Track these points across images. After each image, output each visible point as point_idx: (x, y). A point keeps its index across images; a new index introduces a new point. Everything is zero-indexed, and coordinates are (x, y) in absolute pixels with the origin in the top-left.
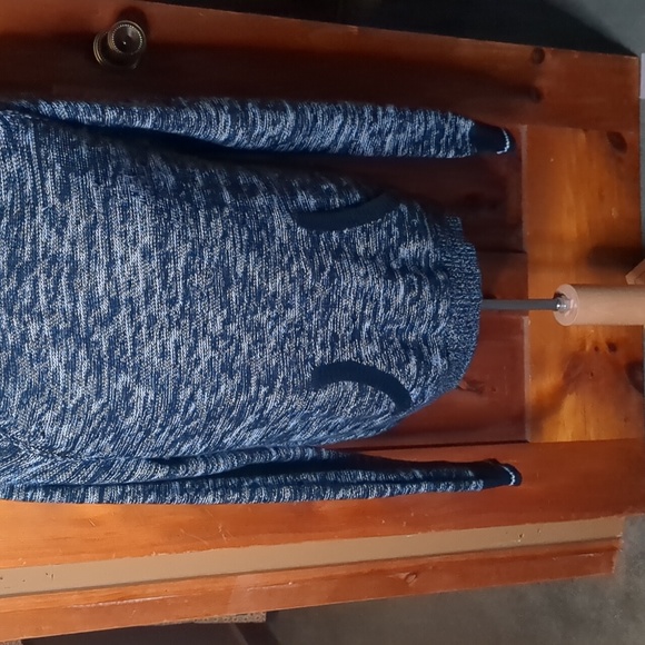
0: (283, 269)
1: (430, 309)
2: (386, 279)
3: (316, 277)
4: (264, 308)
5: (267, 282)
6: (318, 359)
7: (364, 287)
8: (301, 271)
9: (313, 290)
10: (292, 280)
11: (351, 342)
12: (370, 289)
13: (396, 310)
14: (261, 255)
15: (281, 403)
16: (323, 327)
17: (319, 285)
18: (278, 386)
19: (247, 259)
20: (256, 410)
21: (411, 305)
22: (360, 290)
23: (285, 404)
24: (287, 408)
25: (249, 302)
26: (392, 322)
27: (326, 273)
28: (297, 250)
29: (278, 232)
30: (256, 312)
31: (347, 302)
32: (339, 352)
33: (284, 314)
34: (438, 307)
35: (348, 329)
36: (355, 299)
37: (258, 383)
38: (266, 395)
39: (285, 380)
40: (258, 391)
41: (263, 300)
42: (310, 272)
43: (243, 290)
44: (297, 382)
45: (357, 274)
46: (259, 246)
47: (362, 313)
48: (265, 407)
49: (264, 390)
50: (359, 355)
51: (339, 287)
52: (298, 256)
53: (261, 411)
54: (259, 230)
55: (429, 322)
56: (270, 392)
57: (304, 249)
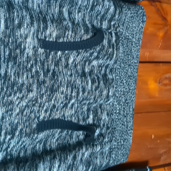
0: (27, 71)
1: (105, 93)
2: (81, 77)
3: (45, 75)
4: (15, 93)
5: (19, 78)
6: (41, 117)
7: (71, 81)
8: (37, 72)
9: (44, 82)
10: (32, 77)
11: (62, 109)
12: (74, 82)
13: (88, 93)
14: (15, 63)
15: (18, 143)
16: (48, 102)
17: (47, 79)
18: (17, 134)
19: (7, 66)
20: (4, 148)
21: (95, 90)
22: (69, 82)
23: (20, 143)
24: (21, 145)
25: (7, 90)
26: (86, 99)
27: (50, 73)
28: (36, 60)
29: (27, 51)
30: (10, 95)
31: (63, 89)
32: (53, 114)
33: (27, 95)
34: (109, 92)
35: (62, 103)
36: (67, 87)
37: (6, 134)
38: (10, 140)
39: (21, 130)
40: (5, 138)
41: (15, 88)
42: (42, 72)
43: (4, 83)
44: (28, 130)
45: (67, 74)
46: (15, 58)
47: (71, 95)
48: (8, 147)
49: (9, 137)
50: (64, 115)
51: (58, 81)
52: (36, 64)
53: (6, 149)
54: (16, 49)
55: (105, 99)
56: (12, 138)
57: (40, 60)
